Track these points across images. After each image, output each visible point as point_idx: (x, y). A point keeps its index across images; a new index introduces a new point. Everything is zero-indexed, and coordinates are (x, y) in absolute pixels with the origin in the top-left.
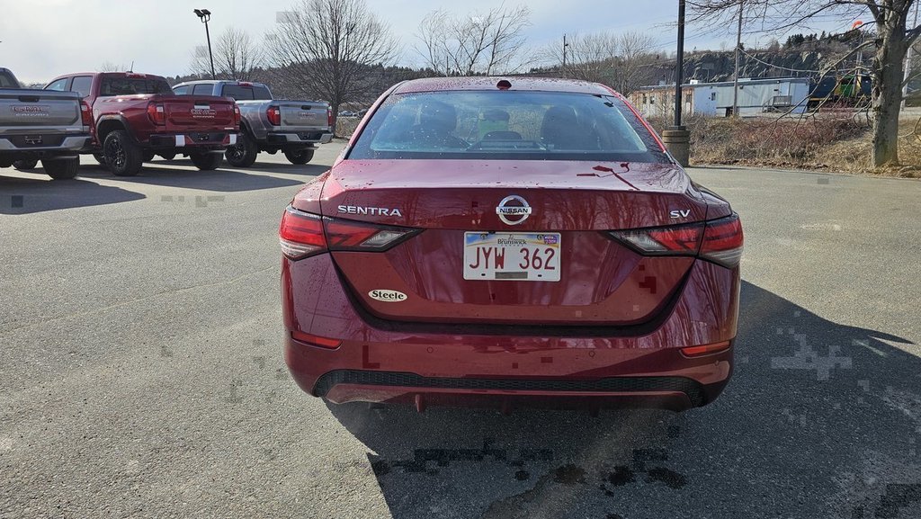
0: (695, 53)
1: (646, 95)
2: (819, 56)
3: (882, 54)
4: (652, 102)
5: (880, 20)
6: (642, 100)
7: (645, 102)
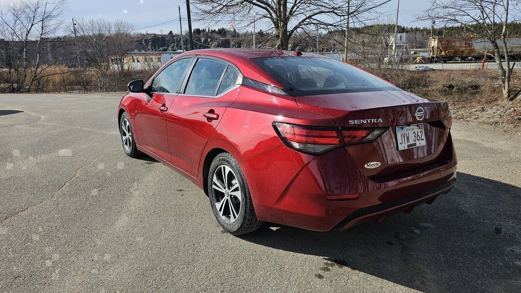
0: (147, 34)
1: (134, 57)
2: (209, 40)
3: (280, 42)
4: (138, 61)
5: (277, 27)
6: (132, 60)
7: (134, 61)
